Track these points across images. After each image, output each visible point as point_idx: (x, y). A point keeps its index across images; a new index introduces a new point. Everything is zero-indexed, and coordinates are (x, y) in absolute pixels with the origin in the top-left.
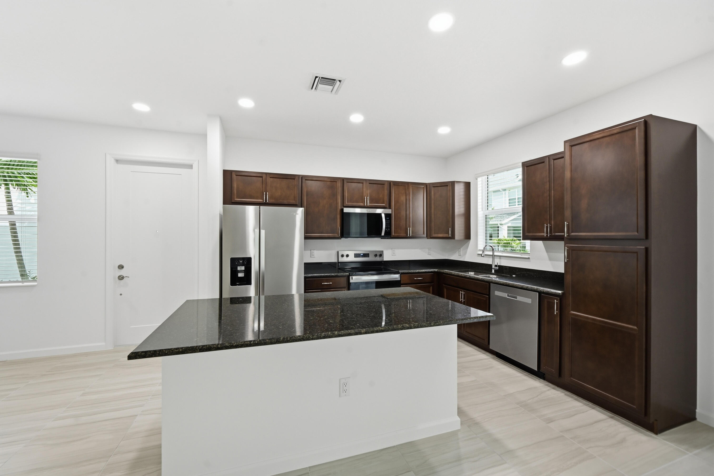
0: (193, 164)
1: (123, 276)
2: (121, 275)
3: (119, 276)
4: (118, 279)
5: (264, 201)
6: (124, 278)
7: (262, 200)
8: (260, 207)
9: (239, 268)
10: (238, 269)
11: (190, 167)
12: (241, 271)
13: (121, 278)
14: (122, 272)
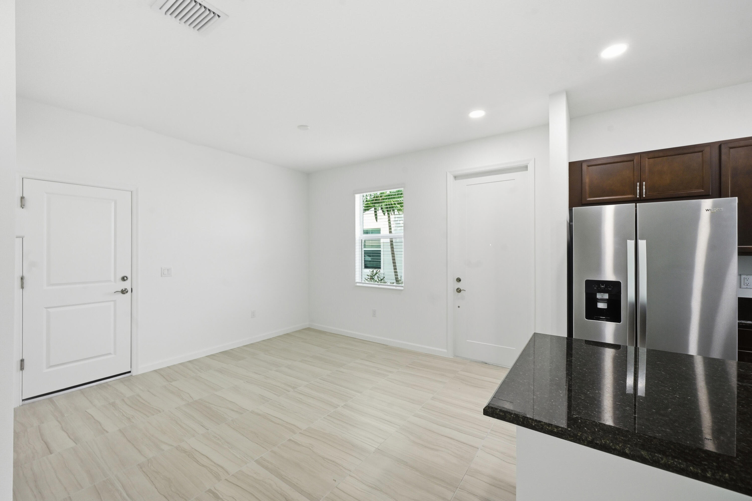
0: (528, 165)
1: (460, 289)
2: (459, 288)
3: (457, 289)
4: (457, 291)
5: (638, 197)
6: (462, 291)
7: (634, 195)
8: (636, 206)
9: (599, 296)
10: (597, 297)
11: (525, 168)
12: (602, 300)
13: (459, 290)
14: (459, 285)
